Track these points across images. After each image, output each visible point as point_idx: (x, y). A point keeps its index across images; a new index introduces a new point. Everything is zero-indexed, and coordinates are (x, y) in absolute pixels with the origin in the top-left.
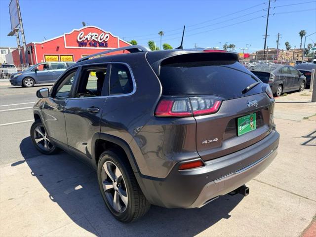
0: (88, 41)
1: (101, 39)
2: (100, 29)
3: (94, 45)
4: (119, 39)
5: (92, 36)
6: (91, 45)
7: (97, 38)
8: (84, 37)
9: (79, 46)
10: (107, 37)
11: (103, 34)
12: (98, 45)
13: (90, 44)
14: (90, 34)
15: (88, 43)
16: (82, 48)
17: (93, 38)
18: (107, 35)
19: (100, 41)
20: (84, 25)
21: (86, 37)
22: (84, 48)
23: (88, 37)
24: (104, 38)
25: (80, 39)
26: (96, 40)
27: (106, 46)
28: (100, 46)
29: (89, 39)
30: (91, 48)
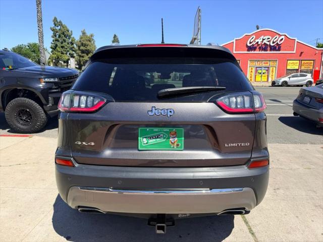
0: (258, 45)
1: (273, 43)
2: (275, 31)
3: (265, 49)
4: (296, 40)
5: (263, 40)
6: (261, 49)
7: (269, 41)
8: (254, 41)
9: (248, 50)
10: (282, 39)
11: (278, 36)
12: (269, 48)
14: (262, 37)
15: (258, 47)
16: (250, 52)
17: (265, 41)
18: (283, 37)
19: (272, 44)
20: (258, 29)
21: (257, 41)
22: (253, 52)
23: (260, 41)
24: (277, 40)
25: (250, 43)
26: (268, 43)
27: (279, 50)
28: (271, 50)
30: (261, 52)
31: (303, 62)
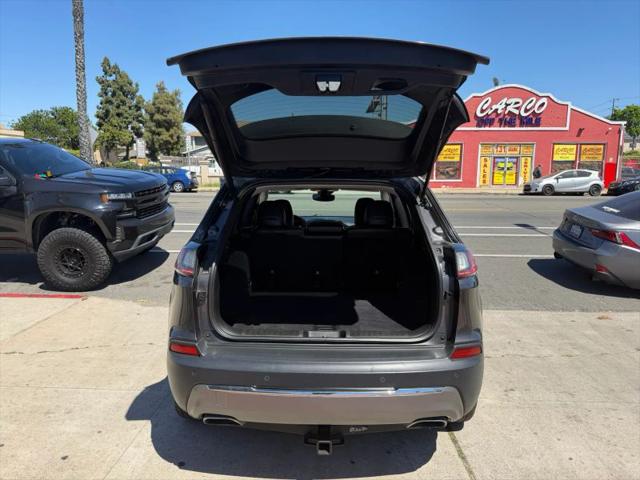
0: (498, 115)
1: (526, 111)
2: (529, 89)
3: (511, 123)
4: (570, 106)
5: (507, 105)
6: (503, 122)
7: (517, 108)
8: (490, 107)
9: (478, 125)
10: (543, 104)
11: (534, 99)
12: (518, 122)
13: (500, 120)
14: (504, 101)
15: (497, 120)
16: (482, 129)
17: (509, 108)
18: (544, 100)
19: (523, 114)
20: (496, 84)
21: (494, 107)
22: (487, 128)
23: (500, 107)
25: (482, 111)
26: (516, 112)
27: (538, 124)
29: (499, 112)
31: (583, 147)
